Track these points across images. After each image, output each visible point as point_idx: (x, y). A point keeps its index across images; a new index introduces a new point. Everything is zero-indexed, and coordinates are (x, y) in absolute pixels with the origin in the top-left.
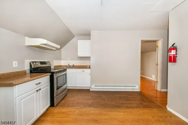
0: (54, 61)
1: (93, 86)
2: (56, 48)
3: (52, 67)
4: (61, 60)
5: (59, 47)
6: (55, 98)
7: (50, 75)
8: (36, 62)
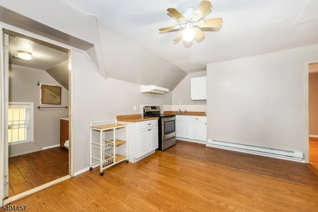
0: (164, 106)
1: (210, 141)
2: (165, 92)
3: (162, 113)
4: (171, 104)
5: (167, 90)
6: (162, 142)
7: (159, 119)
8: (148, 107)
